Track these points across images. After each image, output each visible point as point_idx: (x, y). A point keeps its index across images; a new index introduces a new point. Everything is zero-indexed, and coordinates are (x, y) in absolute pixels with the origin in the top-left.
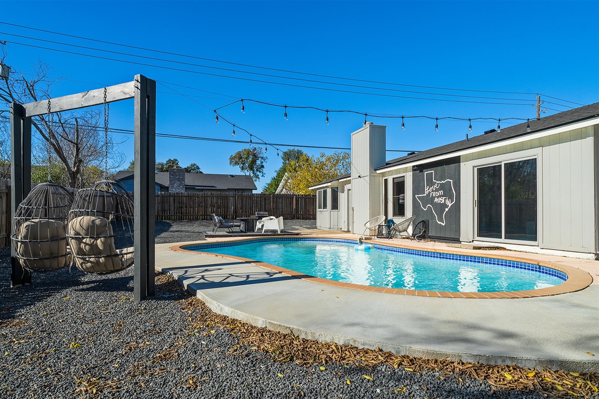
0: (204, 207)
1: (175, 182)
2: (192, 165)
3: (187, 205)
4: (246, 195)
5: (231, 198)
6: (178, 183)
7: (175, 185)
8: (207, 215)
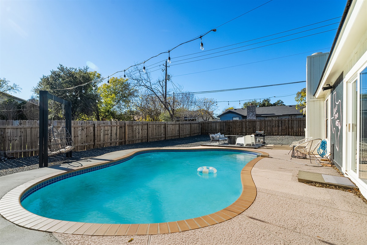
0: (241, 128)
1: (250, 113)
2: (279, 101)
3: (232, 127)
4: (268, 120)
5: (258, 122)
6: (252, 113)
7: (250, 115)
8: (243, 132)
